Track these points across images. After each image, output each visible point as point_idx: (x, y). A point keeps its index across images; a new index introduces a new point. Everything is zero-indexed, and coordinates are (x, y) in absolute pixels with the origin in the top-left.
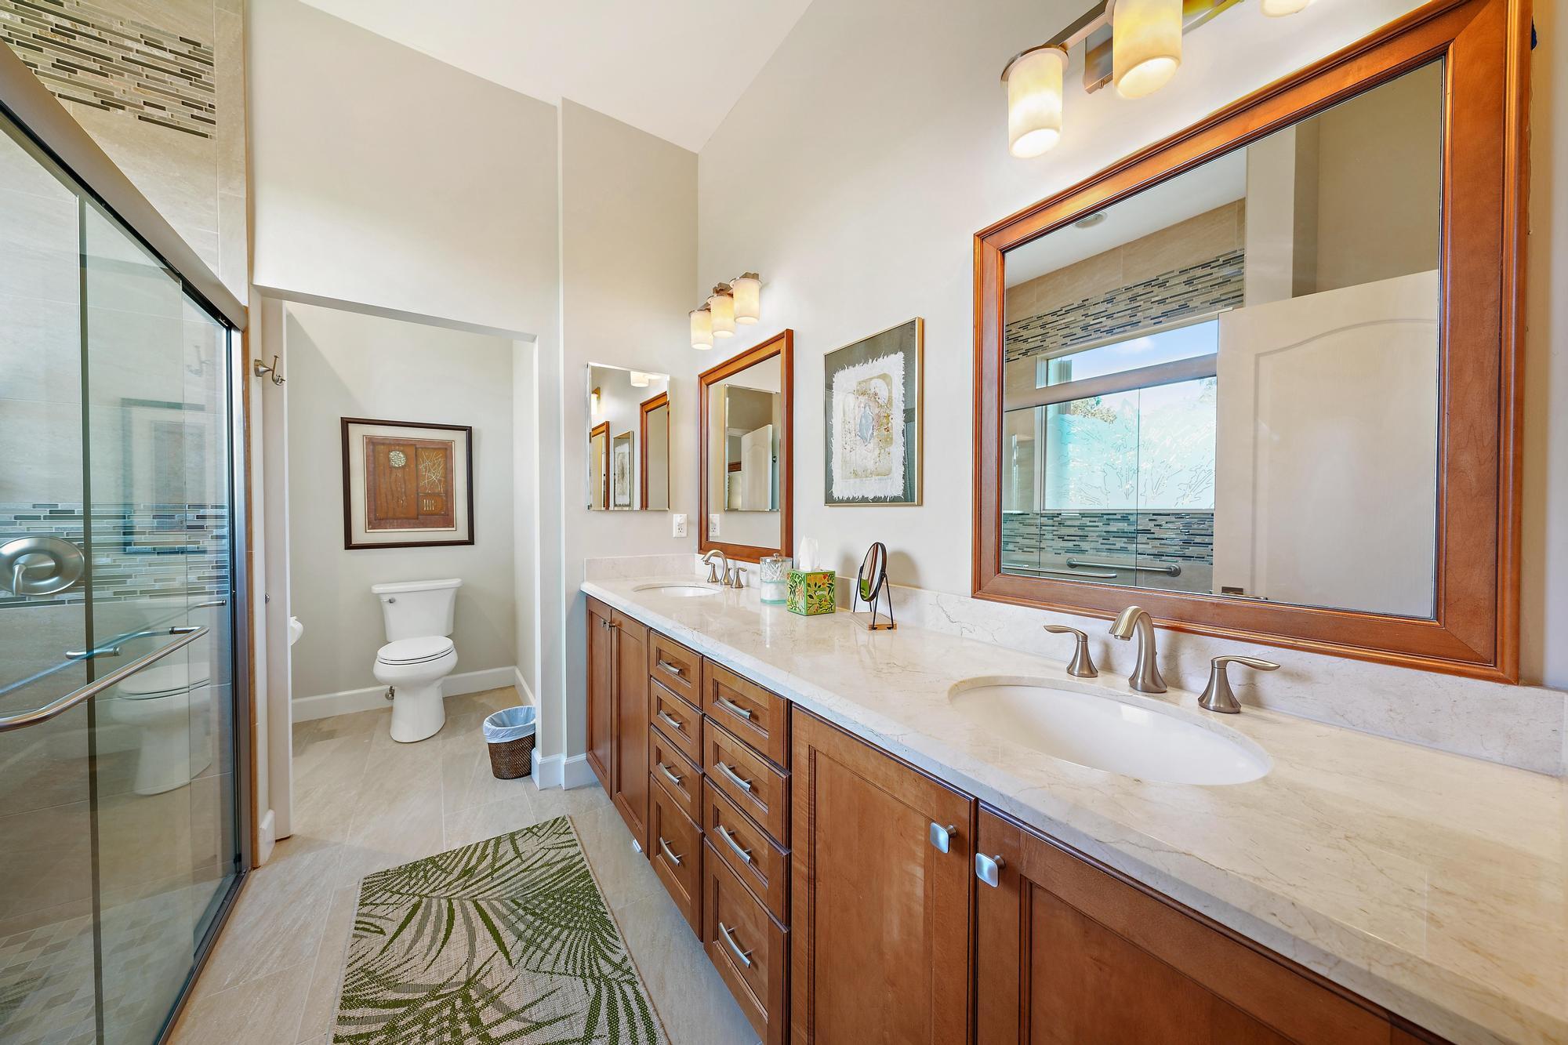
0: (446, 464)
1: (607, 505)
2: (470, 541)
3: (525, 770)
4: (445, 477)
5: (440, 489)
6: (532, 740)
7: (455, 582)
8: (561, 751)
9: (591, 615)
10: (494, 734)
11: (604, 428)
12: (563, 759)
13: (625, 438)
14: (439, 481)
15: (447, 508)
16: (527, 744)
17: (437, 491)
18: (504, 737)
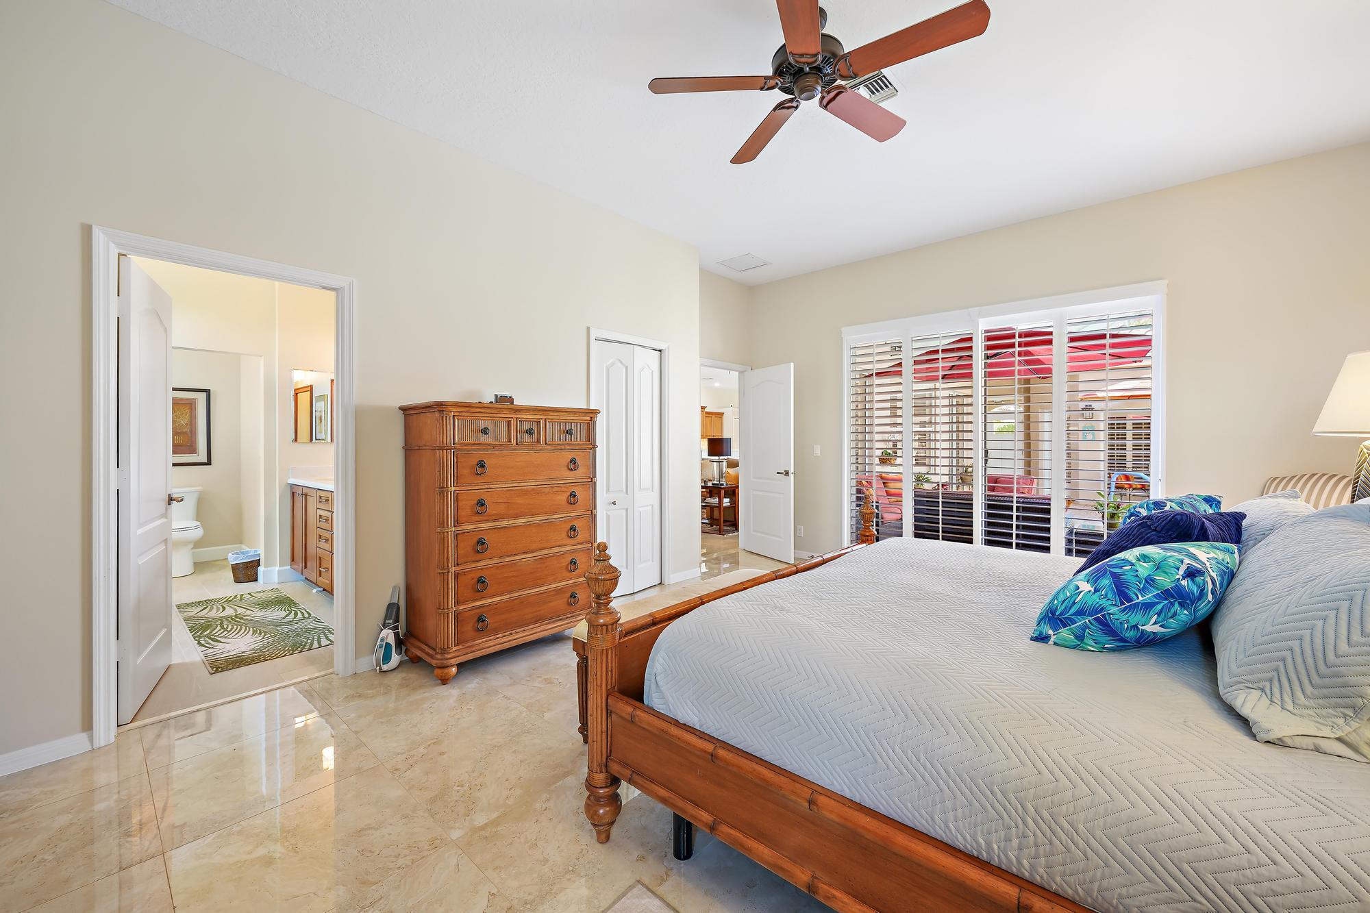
0: (191, 413)
1: (311, 440)
2: (209, 463)
3: (254, 578)
4: (191, 422)
5: (187, 429)
6: (258, 563)
7: (199, 488)
8: (275, 566)
9: (293, 494)
10: (236, 559)
11: (309, 389)
12: (277, 568)
13: (322, 397)
14: (186, 424)
15: (192, 442)
16: (255, 564)
17: (184, 431)
18: (242, 560)
